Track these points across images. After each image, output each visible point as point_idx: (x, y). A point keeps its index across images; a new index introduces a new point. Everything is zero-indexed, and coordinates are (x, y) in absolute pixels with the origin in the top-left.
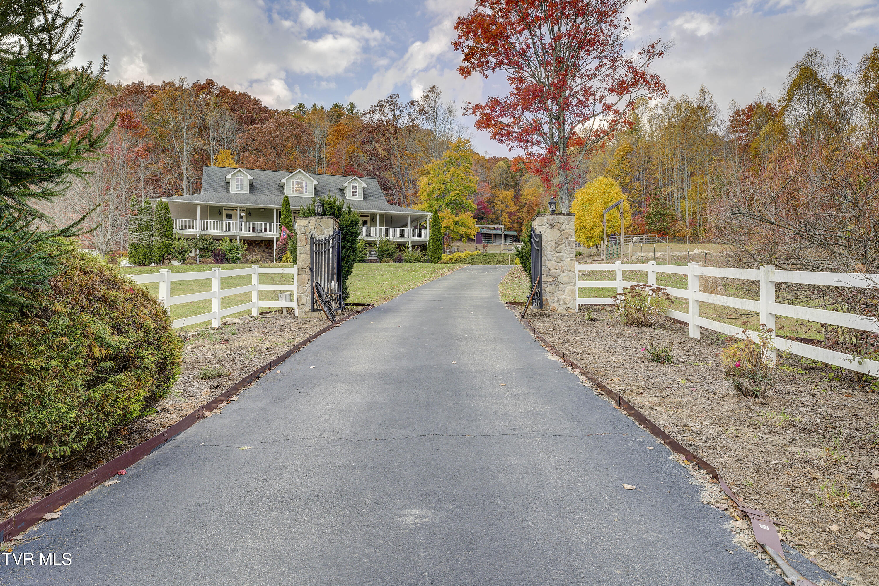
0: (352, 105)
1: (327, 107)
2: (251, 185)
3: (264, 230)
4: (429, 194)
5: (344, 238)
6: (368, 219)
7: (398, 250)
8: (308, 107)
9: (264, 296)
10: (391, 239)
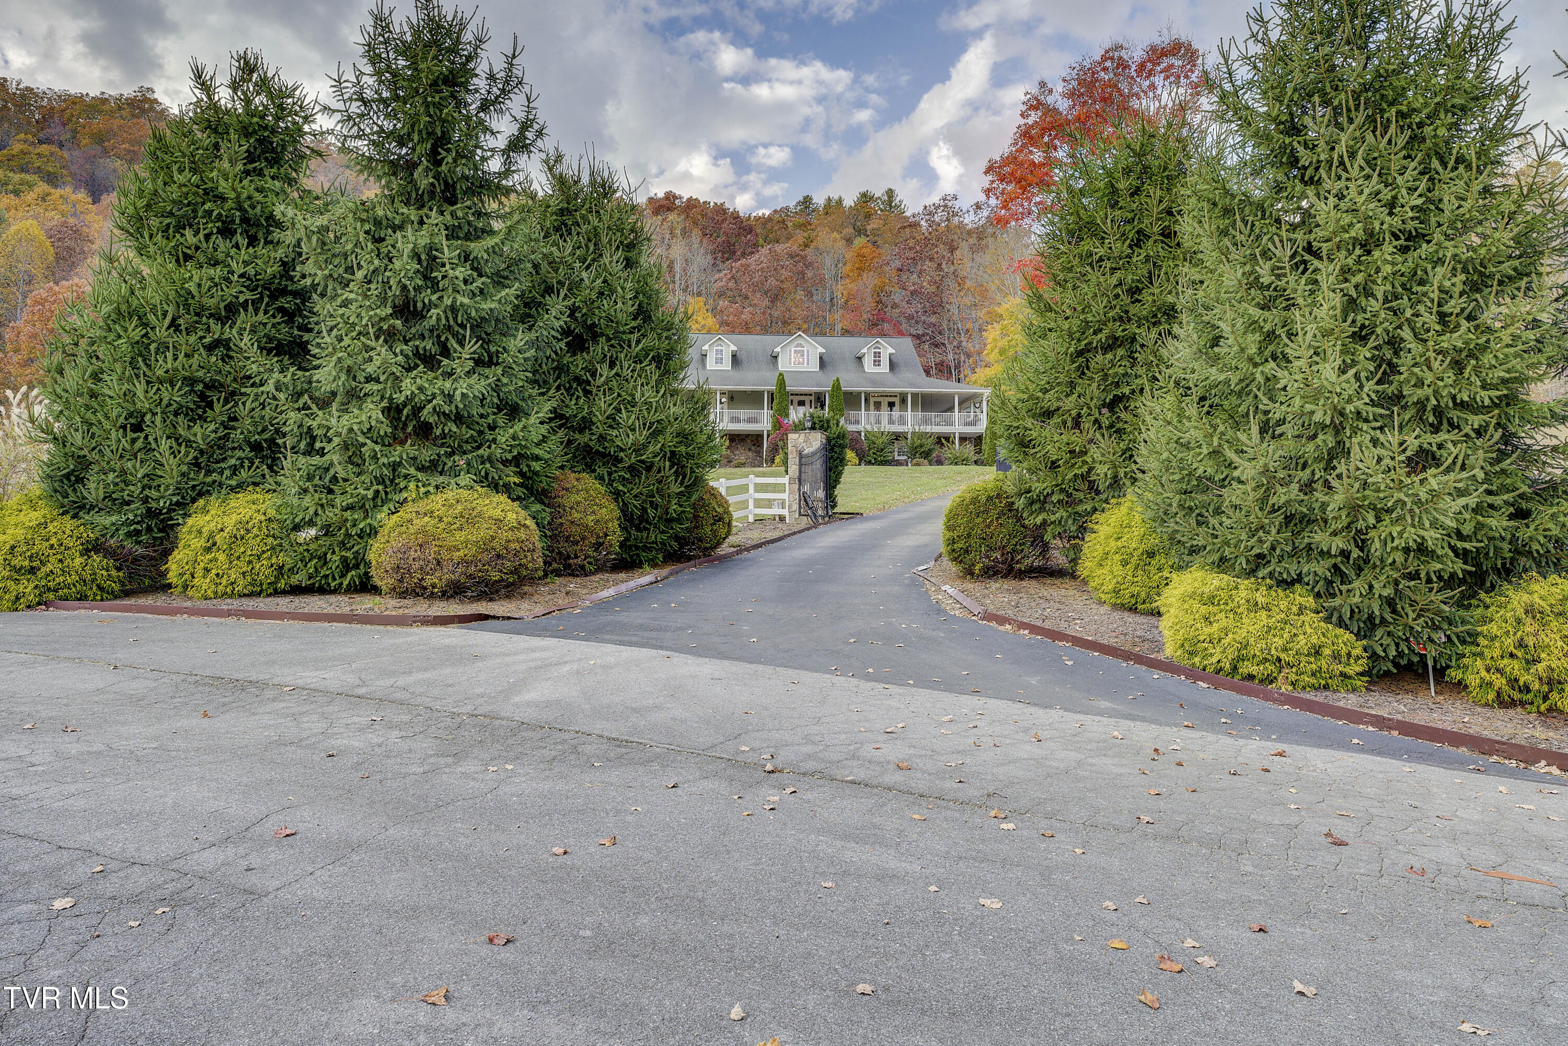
0: (890, 193)
1: (849, 201)
2: (734, 356)
3: (750, 420)
4: (1002, 352)
5: (832, 449)
6: (897, 400)
7: (937, 447)
8: (819, 200)
9: (758, 503)
10: (929, 429)
